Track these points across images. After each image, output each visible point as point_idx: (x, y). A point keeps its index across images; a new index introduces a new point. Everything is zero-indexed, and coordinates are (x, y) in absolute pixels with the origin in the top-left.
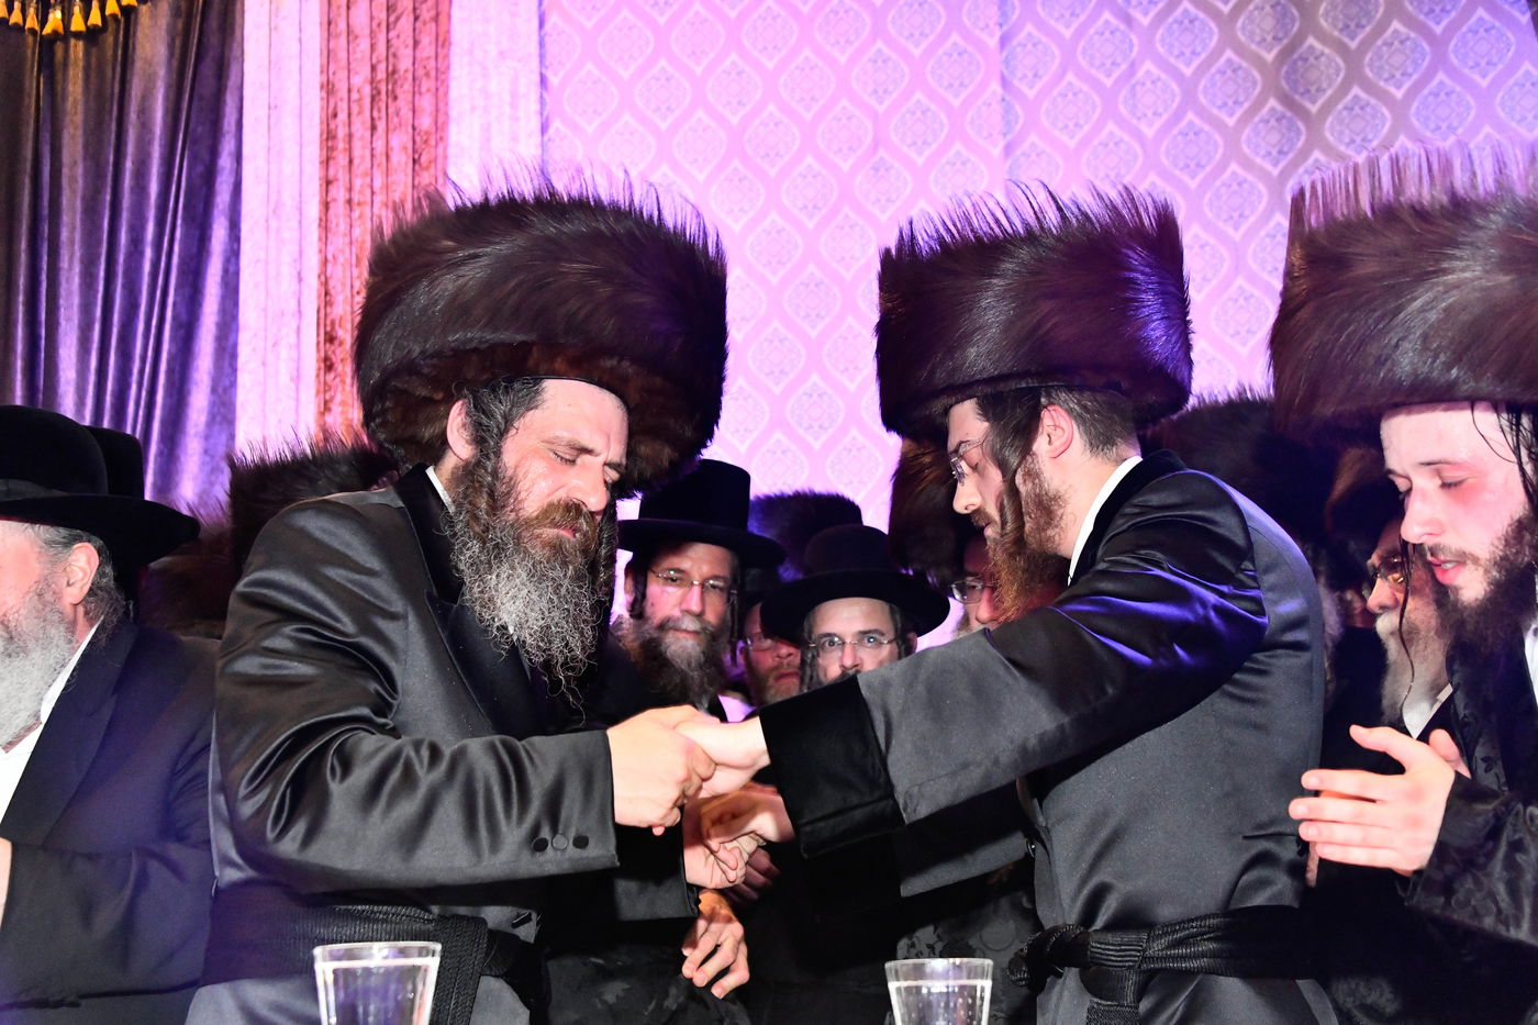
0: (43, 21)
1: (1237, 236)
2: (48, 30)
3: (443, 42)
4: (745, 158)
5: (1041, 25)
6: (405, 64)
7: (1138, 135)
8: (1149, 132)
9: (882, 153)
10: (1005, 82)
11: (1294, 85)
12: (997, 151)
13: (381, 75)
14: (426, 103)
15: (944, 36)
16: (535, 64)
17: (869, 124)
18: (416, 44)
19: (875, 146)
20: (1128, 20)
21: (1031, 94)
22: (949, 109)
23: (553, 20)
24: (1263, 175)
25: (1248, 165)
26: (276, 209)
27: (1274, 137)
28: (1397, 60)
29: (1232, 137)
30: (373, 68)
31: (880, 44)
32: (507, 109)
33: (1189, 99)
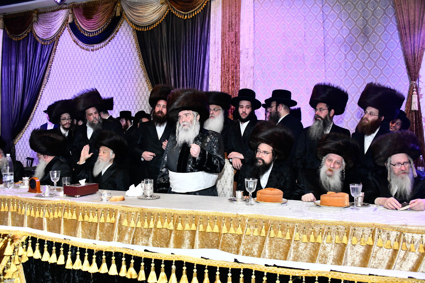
0: (184, 17)
1: (357, 53)
2: (185, 18)
3: (239, 19)
4: (285, 37)
5: (329, 20)
6: (234, 22)
7: (343, 37)
8: (345, 37)
9: (305, 37)
10: (324, 28)
11: (365, 32)
12: (322, 38)
13: (230, 24)
14: (237, 28)
15: (314, 21)
16: (253, 23)
17: (304, 33)
18: (235, 19)
19: (305, 36)
20: (342, 20)
21: (327, 30)
22: (315, 31)
23: (256, 16)
24: (361, 45)
25: (359, 43)
26: (215, 43)
27: (362, 39)
28: (379, 29)
29: (356, 39)
30: (229, 23)
31: (305, 21)
32: (249, 29)
33: (350, 33)
